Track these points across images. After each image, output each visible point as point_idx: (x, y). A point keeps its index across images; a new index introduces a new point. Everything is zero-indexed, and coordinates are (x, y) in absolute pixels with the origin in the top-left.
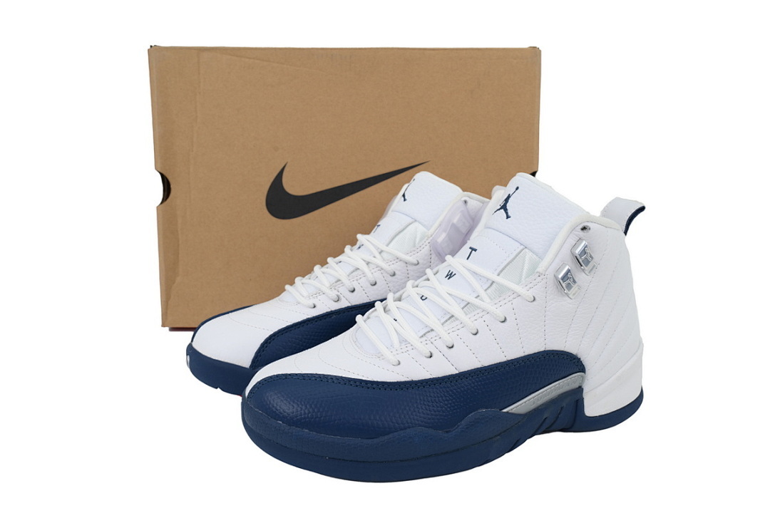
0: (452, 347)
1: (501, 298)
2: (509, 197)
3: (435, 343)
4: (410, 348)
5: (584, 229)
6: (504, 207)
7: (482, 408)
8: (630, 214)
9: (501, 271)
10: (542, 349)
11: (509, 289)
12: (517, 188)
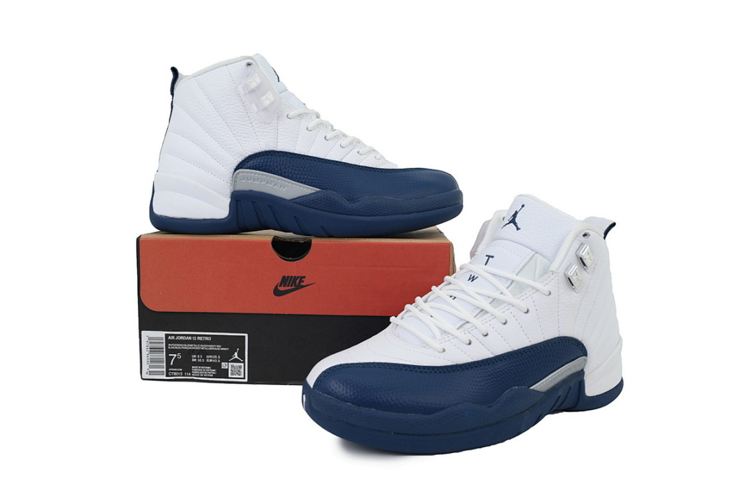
0: (487, 335)
1: (523, 294)
2: (516, 213)
3: (471, 332)
4: (451, 337)
5: (585, 235)
6: (513, 221)
7: (515, 385)
8: (605, 229)
9: (519, 272)
10: (557, 336)
11: (528, 286)
12: (523, 206)
